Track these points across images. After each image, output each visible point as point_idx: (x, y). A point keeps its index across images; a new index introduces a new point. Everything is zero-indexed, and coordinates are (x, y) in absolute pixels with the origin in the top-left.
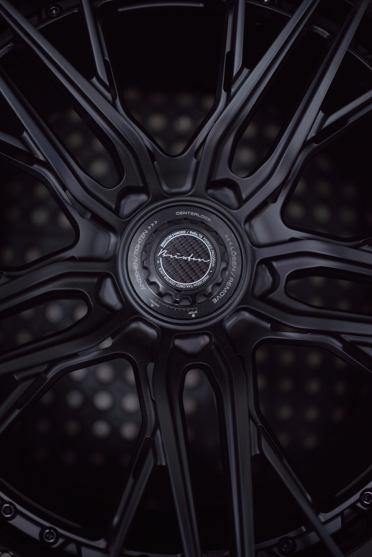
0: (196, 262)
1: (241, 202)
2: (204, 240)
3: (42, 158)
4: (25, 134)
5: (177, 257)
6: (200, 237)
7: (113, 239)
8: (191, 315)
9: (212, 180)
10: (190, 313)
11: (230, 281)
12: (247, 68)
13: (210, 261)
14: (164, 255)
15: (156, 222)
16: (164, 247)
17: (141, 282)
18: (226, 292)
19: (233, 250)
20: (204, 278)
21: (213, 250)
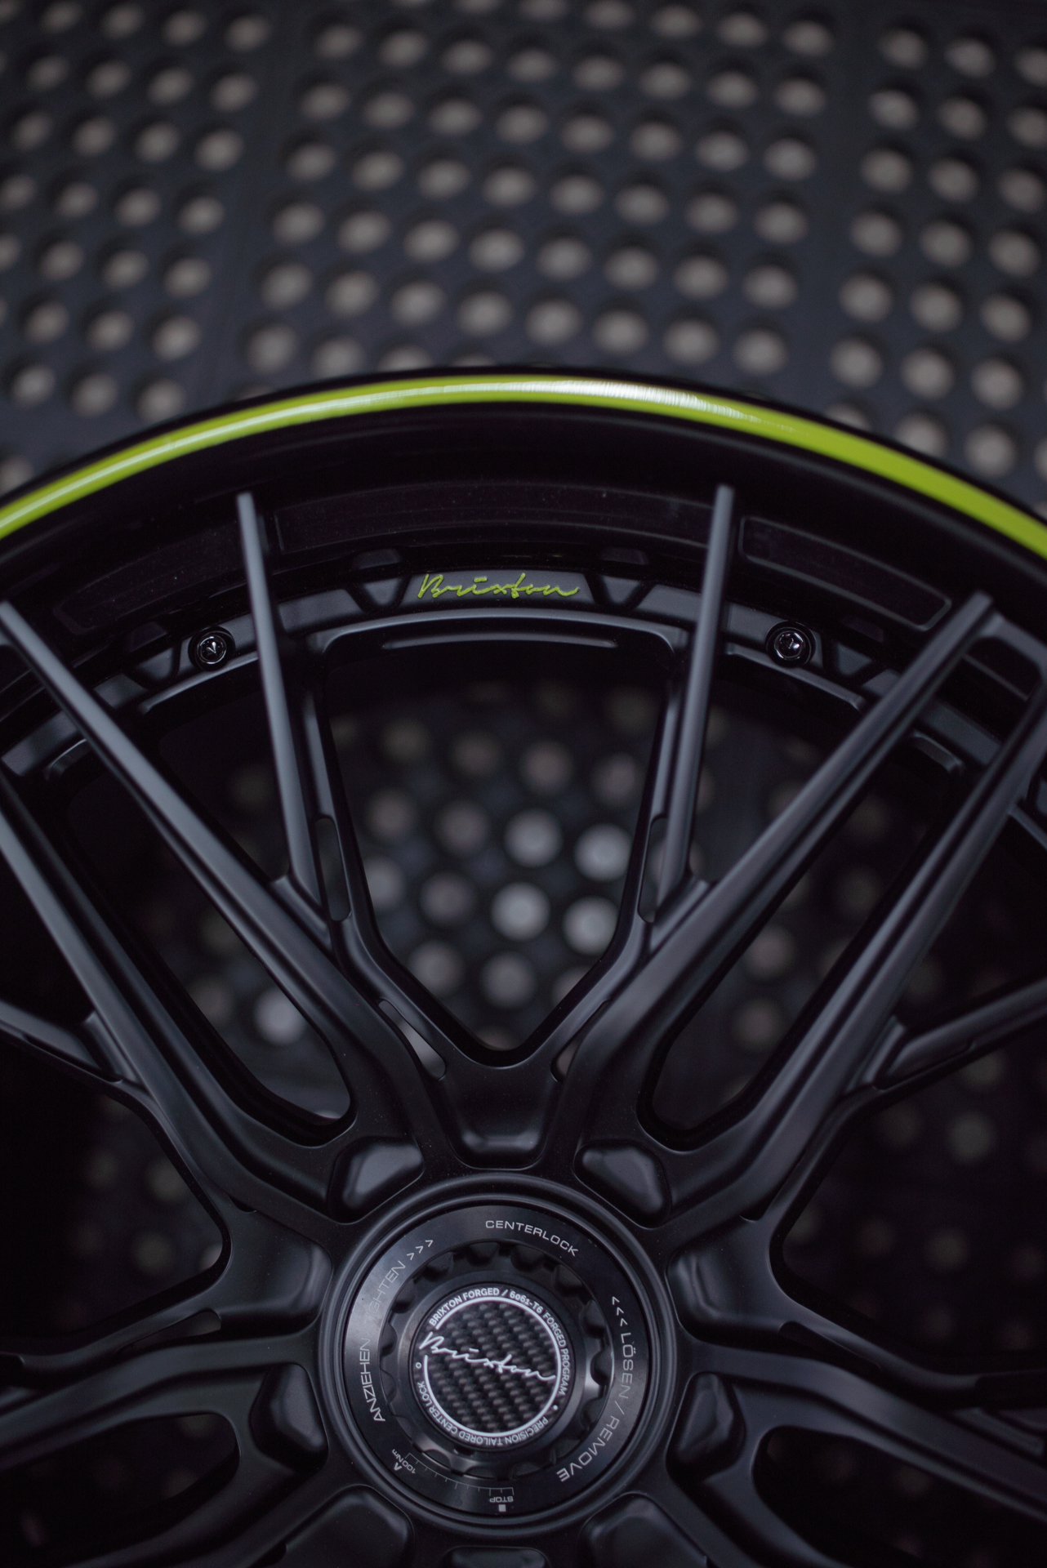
0: (518, 1376)
2: (545, 1320)
4: (91, 1018)
5: (469, 1358)
6: (535, 1311)
8: (496, 1505)
10: (494, 1500)
11: (611, 1426)
13: (555, 1379)
14: (435, 1350)
15: (430, 1243)
16: (438, 1327)
17: (375, 1400)
18: (595, 1453)
19: (628, 1340)
20: (536, 1424)
21: (566, 1351)
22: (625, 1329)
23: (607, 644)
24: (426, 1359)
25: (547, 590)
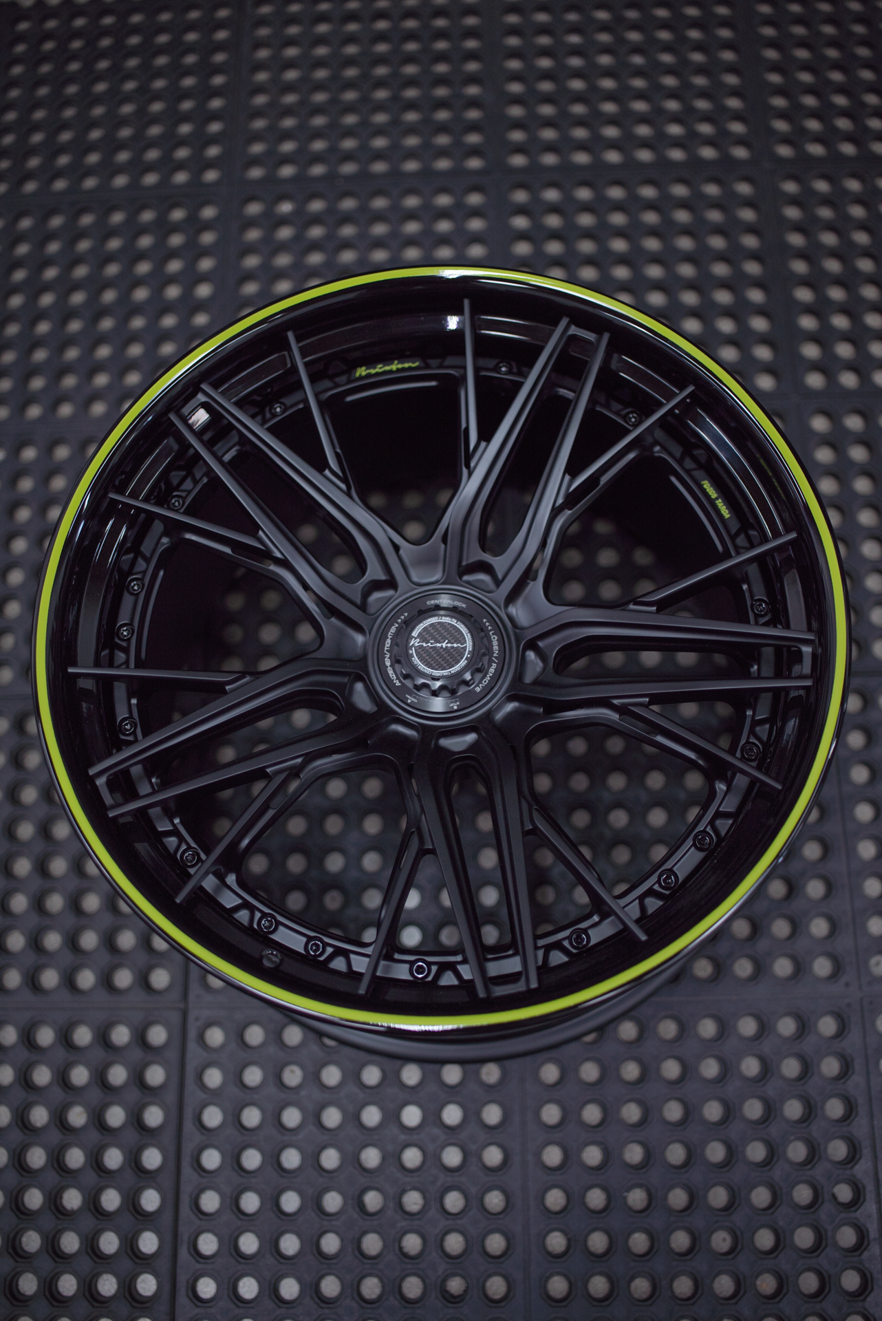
0: (452, 647)
1: (498, 583)
2: (458, 624)
3: (278, 555)
4: (261, 533)
5: (431, 645)
6: (453, 622)
7: (360, 639)
8: (453, 707)
9: (464, 563)
10: (452, 705)
11: (493, 667)
12: (485, 441)
13: (466, 646)
14: (416, 644)
15: (406, 614)
16: (416, 636)
17: (395, 678)
18: (489, 679)
19: (493, 634)
20: (463, 663)
21: (469, 634)
22: (491, 630)
23: (433, 383)
24: (413, 648)
25: (406, 365)
